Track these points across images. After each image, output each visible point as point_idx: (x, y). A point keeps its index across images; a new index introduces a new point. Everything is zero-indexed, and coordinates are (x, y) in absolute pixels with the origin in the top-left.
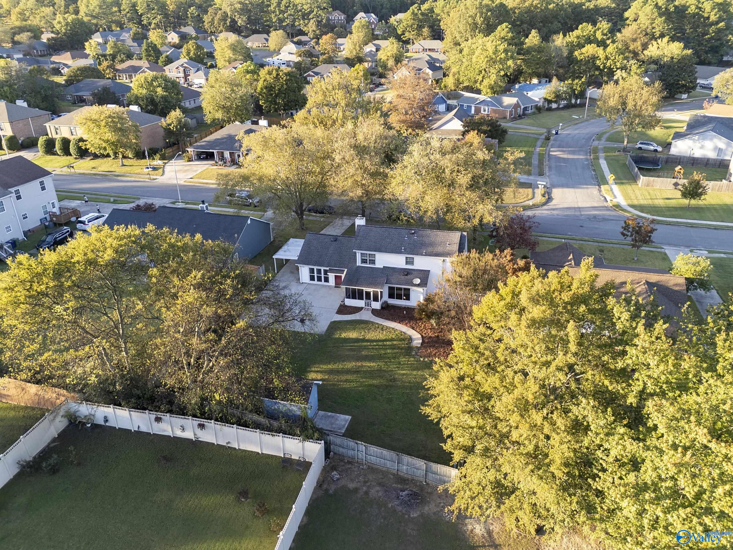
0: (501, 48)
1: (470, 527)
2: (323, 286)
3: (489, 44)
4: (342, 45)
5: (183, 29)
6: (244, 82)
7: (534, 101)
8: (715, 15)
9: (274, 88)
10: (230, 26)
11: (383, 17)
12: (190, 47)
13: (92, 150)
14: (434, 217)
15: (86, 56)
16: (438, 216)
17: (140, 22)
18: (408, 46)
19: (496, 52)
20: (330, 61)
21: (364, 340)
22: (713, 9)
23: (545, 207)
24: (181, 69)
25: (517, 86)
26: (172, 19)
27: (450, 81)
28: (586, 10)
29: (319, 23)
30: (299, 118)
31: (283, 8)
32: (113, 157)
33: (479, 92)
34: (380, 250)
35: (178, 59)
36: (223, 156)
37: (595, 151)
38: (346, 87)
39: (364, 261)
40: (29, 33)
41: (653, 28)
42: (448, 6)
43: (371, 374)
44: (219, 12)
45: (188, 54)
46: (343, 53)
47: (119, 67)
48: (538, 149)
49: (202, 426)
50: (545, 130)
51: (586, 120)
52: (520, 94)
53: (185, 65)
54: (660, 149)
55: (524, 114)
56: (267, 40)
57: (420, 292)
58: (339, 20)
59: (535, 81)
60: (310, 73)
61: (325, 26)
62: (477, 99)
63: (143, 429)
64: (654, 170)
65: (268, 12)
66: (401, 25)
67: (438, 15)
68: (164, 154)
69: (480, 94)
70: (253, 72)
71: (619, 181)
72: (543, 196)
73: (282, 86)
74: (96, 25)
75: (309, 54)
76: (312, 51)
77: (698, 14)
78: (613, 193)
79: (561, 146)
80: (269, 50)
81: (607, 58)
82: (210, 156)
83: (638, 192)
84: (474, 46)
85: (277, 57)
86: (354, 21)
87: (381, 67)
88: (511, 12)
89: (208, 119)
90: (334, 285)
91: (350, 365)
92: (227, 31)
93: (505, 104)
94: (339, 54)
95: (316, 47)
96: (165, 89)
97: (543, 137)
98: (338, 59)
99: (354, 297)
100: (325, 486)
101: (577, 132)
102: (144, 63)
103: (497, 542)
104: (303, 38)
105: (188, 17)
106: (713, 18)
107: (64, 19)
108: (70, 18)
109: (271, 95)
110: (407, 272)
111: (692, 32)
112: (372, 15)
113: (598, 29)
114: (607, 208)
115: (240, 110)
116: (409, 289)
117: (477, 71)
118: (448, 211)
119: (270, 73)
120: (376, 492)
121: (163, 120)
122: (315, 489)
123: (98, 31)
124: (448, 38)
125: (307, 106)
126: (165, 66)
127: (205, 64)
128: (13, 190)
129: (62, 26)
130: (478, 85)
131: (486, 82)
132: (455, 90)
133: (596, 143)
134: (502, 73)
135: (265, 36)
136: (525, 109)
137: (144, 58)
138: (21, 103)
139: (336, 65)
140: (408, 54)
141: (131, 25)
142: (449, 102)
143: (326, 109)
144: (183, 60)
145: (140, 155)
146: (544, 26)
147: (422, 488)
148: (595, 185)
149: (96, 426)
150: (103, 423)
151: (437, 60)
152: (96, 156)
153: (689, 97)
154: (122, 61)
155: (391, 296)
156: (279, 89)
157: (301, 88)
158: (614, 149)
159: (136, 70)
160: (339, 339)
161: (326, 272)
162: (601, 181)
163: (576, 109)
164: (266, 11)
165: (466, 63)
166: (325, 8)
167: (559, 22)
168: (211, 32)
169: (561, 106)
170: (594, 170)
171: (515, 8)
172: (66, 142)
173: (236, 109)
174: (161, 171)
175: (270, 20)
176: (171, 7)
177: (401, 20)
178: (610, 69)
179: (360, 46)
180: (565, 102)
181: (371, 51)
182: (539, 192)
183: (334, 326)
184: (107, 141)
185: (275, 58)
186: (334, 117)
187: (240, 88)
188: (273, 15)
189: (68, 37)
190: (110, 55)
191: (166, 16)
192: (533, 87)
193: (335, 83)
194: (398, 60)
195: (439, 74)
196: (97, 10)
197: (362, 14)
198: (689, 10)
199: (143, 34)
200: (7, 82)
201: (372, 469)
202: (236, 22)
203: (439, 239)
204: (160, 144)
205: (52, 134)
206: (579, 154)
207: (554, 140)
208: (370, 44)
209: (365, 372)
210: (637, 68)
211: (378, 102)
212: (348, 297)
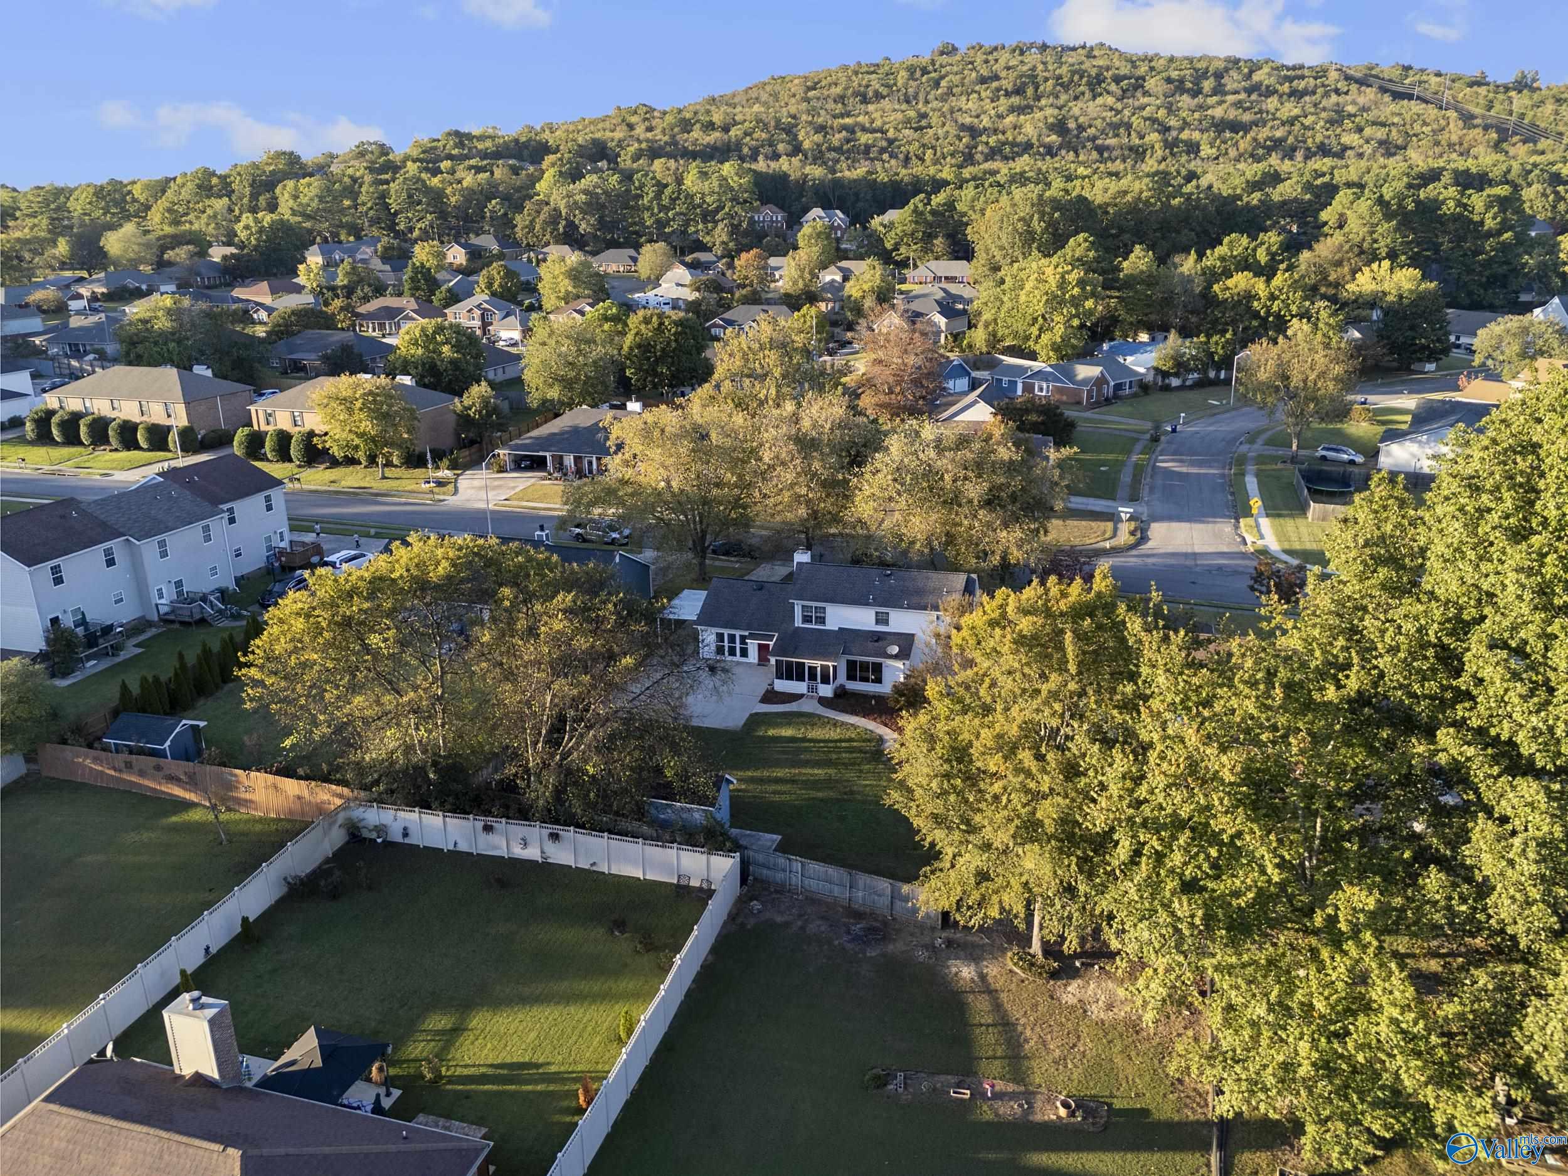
0: (1074, 276)
1: (954, 970)
2: (738, 663)
3: (1049, 271)
4: (778, 268)
5: (474, 240)
6: (600, 337)
7: (1136, 373)
8: (1494, 218)
9: (654, 347)
10: (565, 233)
11: (859, 218)
12: (495, 272)
13: (336, 451)
14: (926, 551)
15: (299, 289)
16: (932, 549)
17: (392, 227)
18: (905, 271)
19: (1063, 284)
20: (755, 299)
21: (804, 740)
22: (1488, 207)
23: (1134, 552)
24: (477, 313)
25: (1105, 346)
26: (453, 221)
27: (978, 337)
28: (1243, 208)
29: (734, 229)
30: (700, 398)
31: (666, 201)
32: (364, 463)
33: (1033, 356)
34: (833, 600)
35: (470, 294)
36: (561, 464)
37: (1241, 461)
38: (784, 345)
39: (807, 619)
40: (191, 247)
41: (1375, 241)
42: (982, 199)
43: (815, 784)
44: (546, 209)
45: (490, 285)
46: (780, 283)
47: (362, 310)
48: (1134, 458)
49: (555, 837)
50: (1148, 425)
51: (1234, 409)
52: (1109, 362)
53: (485, 306)
54: (1360, 459)
55: (1116, 396)
56: (635, 260)
57: (898, 669)
58: (772, 221)
59: (1144, 337)
60: (717, 321)
61: (746, 233)
62: (1025, 369)
63: (463, 847)
64: (1342, 494)
65: (637, 208)
66: (893, 233)
67: (964, 214)
68: (456, 459)
69: (1035, 359)
70: (615, 319)
71: (1273, 510)
72: (1132, 533)
73: (669, 343)
74: (310, 231)
75: (716, 286)
76: (721, 280)
77: (1461, 215)
78: (1259, 531)
79: (1176, 454)
80: (638, 279)
81: (1273, 297)
82: (538, 464)
83: (1303, 530)
84: (1023, 275)
85: (655, 292)
86: (801, 224)
87: (851, 310)
88: (1099, 212)
89: (533, 400)
90: (756, 661)
91: (780, 773)
92: (557, 242)
93: (1080, 377)
94: (773, 285)
95: (729, 273)
96: (457, 347)
97: (1148, 436)
98: (770, 296)
99: (789, 677)
100: (740, 920)
101: (1211, 428)
102: (408, 303)
103: (993, 987)
104: (703, 257)
105: (483, 217)
106: (1490, 223)
107: (257, 221)
108: (267, 219)
109: (648, 358)
110: (878, 637)
111: (1452, 249)
112: (838, 212)
113: (1262, 243)
114: (1244, 555)
115: (592, 385)
116: (880, 665)
117: (1029, 319)
118: (947, 543)
119: (647, 321)
120: (816, 927)
121: (456, 400)
122: (725, 923)
123: (313, 243)
124: (981, 257)
125: (716, 376)
126: (445, 307)
127: (520, 304)
128: (225, 507)
129: (251, 234)
130: (1031, 343)
131: (1045, 338)
132: (989, 353)
133: (1244, 448)
134: (1076, 322)
135: (632, 252)
136: (1119, 387)
137: (407, 292)
138: (202, 371)
139: (765, 307)
140: (904, 287)
141: (375, 232)
142: (975, 374)
143: (747, 382)
144: (481, 297)
145: (415, 461)
146: (1163, 238)
147: (885, 923)
148: (1230, 517)
149: (389, 845)
150: (400, 839)
151: (959, 298)
152: (335, 463)
153: (1438, 369)
154: (366, 299)
155: (851, 677)
156: (663, 350)
157: (701, 348)
158: (1274, 459)
159: (391, 314)
160: (764, 737)
161: (743, 639)
162: (1239, 510)
163: (1218, 388)
164: (632, 208)
165: (1008, 304)
166: (745, 201)
167: (1192, 230)
168: (528, 245)
169: (1188, 383)
170: (1233, 494)
171: (1108, 205)
172: (284, 438)
173: (585, 383)
174: (451, 487)
175: (642, 222)
176: (453, 200)
177: (892, 223)
178: (1278, 316)
179: (811, 273)
180: (1196, 375)
181: (833, 281)
182: (1125, 528)
183: (756, 720)
184: (361, 435)
185: (651, 294)
186: (762, 396)
187: (593, 346)
188: (646, 215)
189: (261, 254)
190: (344, 287)
191: (443, 215)
192: (1138, 348)
193: (764, 339)
194: (884, 297)
195: (960, 324)
196: (314, 204)
197: (817, 212)
198: (1444, 207)
199: (400, 248)
200: (173, 334)
201: (812, 900)
202: (577, 227)
203: (931, 584)
204: (448, 441)
205: (259, 423)
206: (1211, 467)
207: (1168, 442)
208: (833, 268)
209: (805, 782)
210: (1331, 316)
211: (839, 371)
212: (779, 676)
